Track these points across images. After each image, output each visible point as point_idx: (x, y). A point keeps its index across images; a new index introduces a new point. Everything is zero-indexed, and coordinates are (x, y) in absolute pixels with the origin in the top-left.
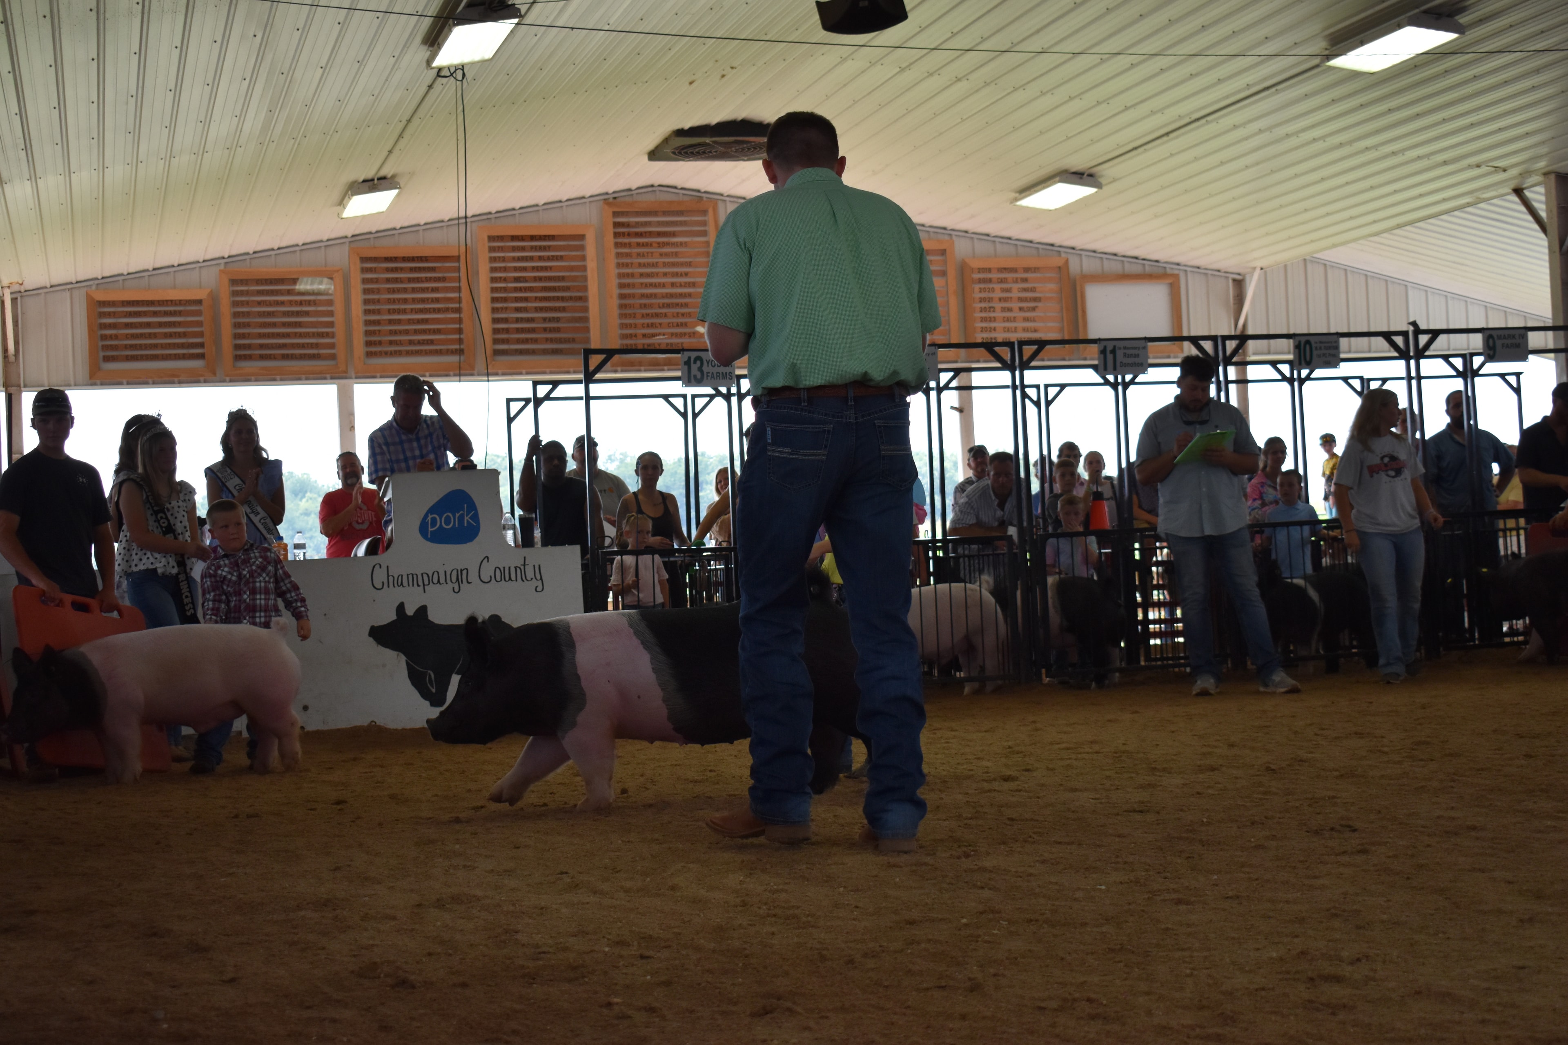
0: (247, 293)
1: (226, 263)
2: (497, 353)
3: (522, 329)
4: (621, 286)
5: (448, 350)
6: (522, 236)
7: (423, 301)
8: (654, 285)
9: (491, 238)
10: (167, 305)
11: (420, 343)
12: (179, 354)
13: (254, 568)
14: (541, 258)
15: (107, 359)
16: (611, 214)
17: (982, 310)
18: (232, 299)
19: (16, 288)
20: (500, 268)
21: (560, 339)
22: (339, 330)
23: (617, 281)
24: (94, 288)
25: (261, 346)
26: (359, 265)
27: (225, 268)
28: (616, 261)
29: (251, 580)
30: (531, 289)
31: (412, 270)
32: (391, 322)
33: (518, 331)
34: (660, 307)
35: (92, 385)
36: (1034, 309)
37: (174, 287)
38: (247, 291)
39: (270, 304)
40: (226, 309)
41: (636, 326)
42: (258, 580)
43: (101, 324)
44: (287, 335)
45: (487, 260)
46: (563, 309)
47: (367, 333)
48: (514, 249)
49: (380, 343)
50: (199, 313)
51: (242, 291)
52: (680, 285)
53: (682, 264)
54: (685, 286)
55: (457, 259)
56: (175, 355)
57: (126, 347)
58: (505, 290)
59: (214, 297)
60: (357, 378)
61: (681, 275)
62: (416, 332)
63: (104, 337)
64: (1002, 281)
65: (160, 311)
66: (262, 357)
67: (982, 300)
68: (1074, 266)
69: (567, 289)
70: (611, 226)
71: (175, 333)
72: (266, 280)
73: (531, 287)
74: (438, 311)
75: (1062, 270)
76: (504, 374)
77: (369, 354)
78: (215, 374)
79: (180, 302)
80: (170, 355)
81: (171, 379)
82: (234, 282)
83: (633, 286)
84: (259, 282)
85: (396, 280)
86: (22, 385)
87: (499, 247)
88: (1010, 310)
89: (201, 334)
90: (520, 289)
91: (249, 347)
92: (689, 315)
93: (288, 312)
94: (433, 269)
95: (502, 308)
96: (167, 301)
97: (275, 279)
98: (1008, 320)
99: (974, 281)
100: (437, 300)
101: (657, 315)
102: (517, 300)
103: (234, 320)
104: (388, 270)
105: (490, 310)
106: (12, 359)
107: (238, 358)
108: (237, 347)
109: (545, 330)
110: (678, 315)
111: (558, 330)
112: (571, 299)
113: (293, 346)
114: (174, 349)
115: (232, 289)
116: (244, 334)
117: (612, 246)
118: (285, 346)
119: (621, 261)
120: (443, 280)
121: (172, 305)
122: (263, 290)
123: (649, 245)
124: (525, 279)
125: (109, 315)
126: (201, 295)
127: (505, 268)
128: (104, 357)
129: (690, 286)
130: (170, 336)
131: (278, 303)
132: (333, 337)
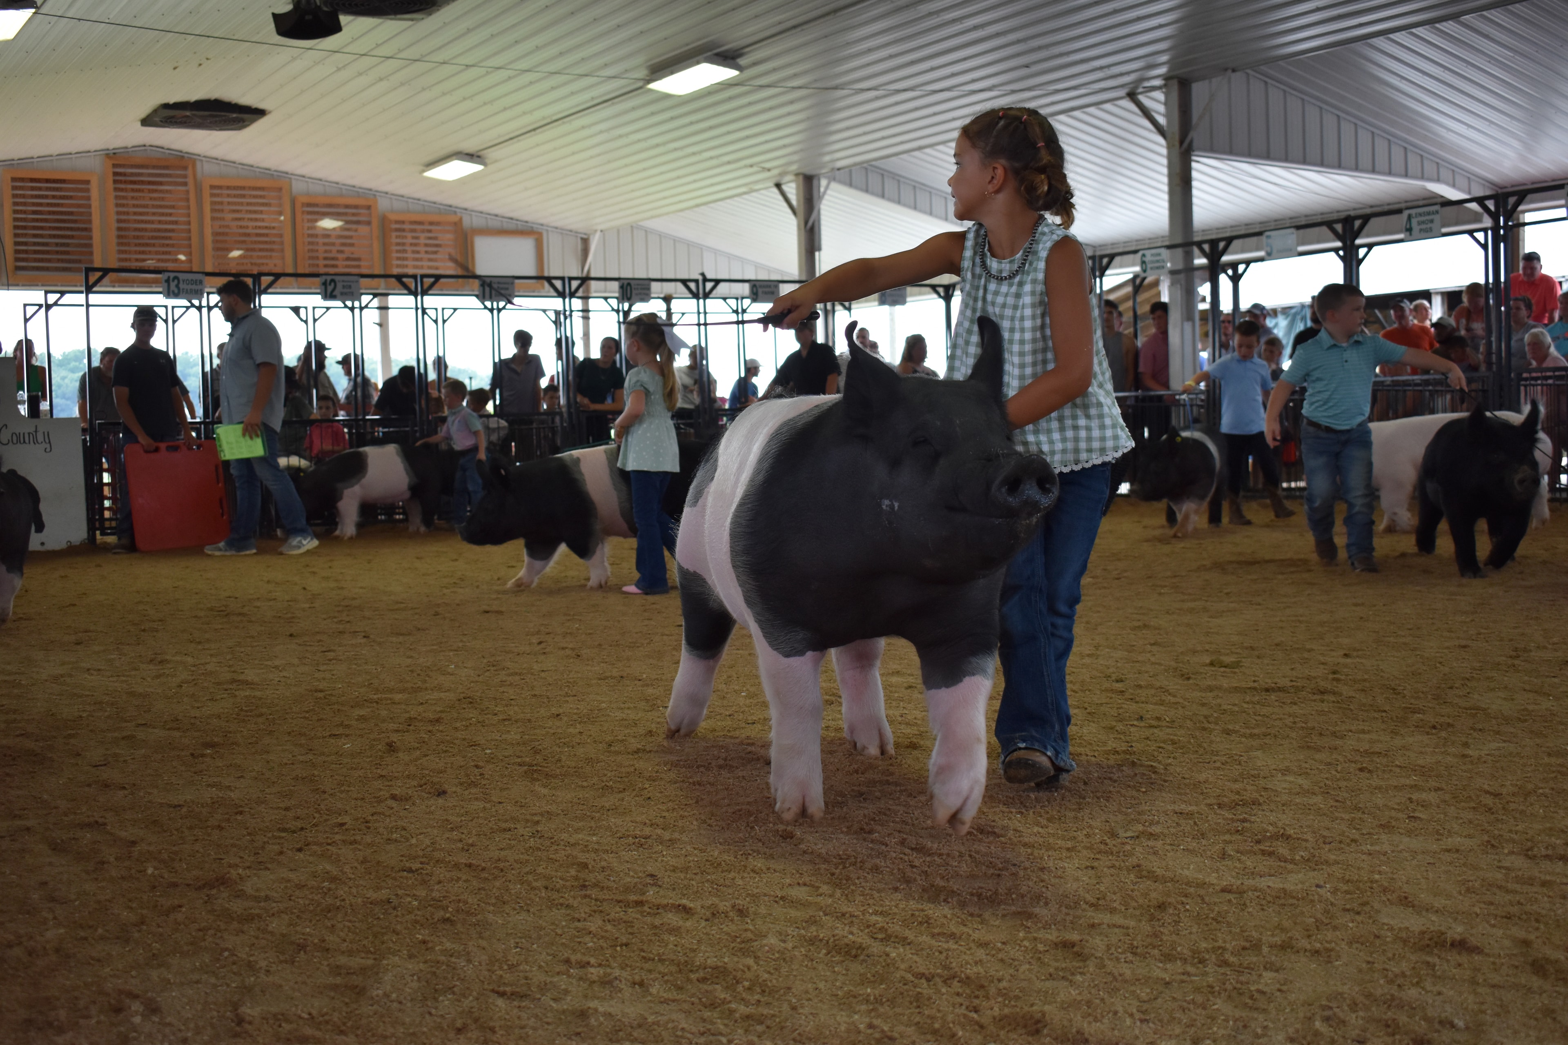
2: (18, 268)
3: (39, 251)
4: (119, 221)
6: (39, 179)
8: (145, 222)
9: (14, 179)
14: (54, 197)
16: (111, 165)
17: (398, 251)
20: (21, 203)
21: (69, 260)
23: (115, 217)
28: (115, 201)
30: (46, 220)
33: (36, 252)
34: (149, 239)
36: (436, 253)
41: (130, 252)
45: (10, 196)
46: (72, 237)
48: (33, 189)
52: (166, 223)
53: (167, 207)
54: (169, 223)
58: (25, 220)
61: (167, 215)
64: (413, 231)
67: (398, 244)
68: (467, 222)
69: (75, 221)
70: (111, 174)
75: (458, 224)
76: (22, 285)
83: (128, 221)
87: (20, 187)
88: (418, 252)
90: (37, 220)
92: (173, 246)
95: (22, 234)
98: (417, 259)
99: (392, 230)
101: (147, 245)
102: (34, 228)
105: (12, 235)
109: (57, 252)
110: (163, 245)
111: (67, 253)
112: (78, 229)
117: (112, 190)
119: (119, 202)
123: (141, 191)
124: (41, 213)
127: (25, 203)
129: (173, 224)
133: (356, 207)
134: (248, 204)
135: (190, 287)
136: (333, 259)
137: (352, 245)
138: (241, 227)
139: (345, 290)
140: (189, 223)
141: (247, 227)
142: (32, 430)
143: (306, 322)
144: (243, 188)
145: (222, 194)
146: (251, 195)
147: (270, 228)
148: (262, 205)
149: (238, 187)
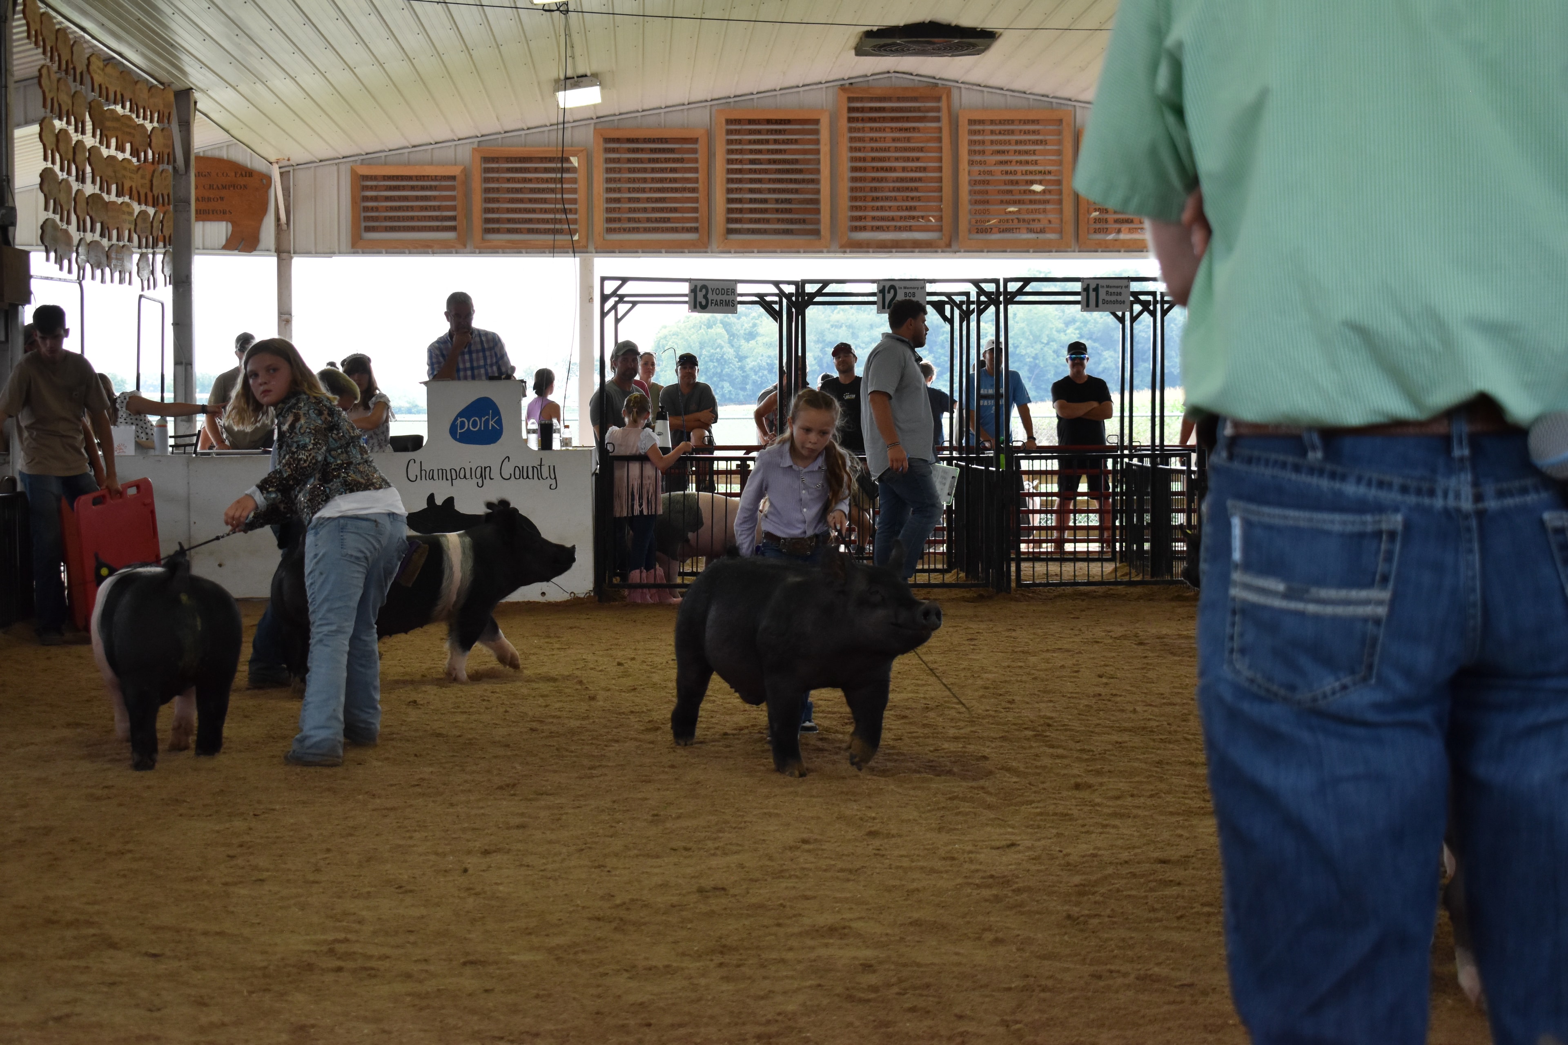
0: (498, 170)
1: (479, 142)
2: (730, 231)
3: (755, 209)
4: (854, 169)
5: (683, 228)
6: (759, 120)
7: (661, 180)
8: (886, 170)
9: (729, 122)
10: (424, 180)
11: (657, 220)
12: (433, 226)
14: (776, 142)
15: (368, 229)
16: (845, 100)
18: (484, 175)
19: (286, 163)
20: (737, 150)
21: (791, 219)
22: (581, 206)
23: (850, 164)
24: (359, 162)
25: (509, 221)
26: (602, 145)
27: (479, 146)
28: (849, 145)
30: (766, 171)
31: (653, 151)
32: (630, 200)
33: (752, 211)
34: (890, 191)
35: (354, 252)
37: (431, 163)
38: (498, 168)
39: (518, 181)
40: (477, 185)
41: (865, 209)
43: (363, 197)
44: (533, 211)
45: (724, 143)
46: (797, 191)
47: (608, 210)
48: (751, 132)
49: (619, 220)
50: (453, 188)
51: (492, 168)
52: (912, 170)
53: (913, 150)
54: (916, 171)
55: (695, 141)
56: (430, 227)
57: (386, 219)
58: (740, 171)
59: (466, 173)
60: (597, 252)
61: (913, 160)
62: (654, 210)
63: (366, 209)
65: (417, 186)
66: (510, 231)
69: (800, 171)
70: (846, 110)
71: (430, 206)
72: (516, 158)
73: (765, 169)
74: (676, 190)
76: (735, 252)
77: (609, 230)
78: (465, 245)
79: (435, 178)
80: (425, 227)
81: (426, 250)
82: (486, 160)
83: (864, 169)
84: (509, 159)
85: (636, 160)
86: (292, 251)
87: (736, 130)
89: (454, 208)
90: (755, 171)
91: (498, 221)
92: (919, 199)
93: (535, 188)
94: (672, 151)
95: (736, 189)
96: (424, 176)
97: (524, 158)
100: (675, 180)
101: (887, 199)
102: (752, 181)
103: (484, 196)
104: (630, 151)
105: (724, 191)
106: (285, 227)
107: (488, 231)
108: (487, 220)
109: (777, 211)
110: (907, 199)
111: (790, 211)
112: (803, 181)
113: (539, 221)
114: (429, 221)
115: (484, 166)
116: (493, 209)
117: (845, 130)
118: (530, 221)
119: (854, 145)
120: (681, 160)
121: (428, 180)
122: (512, 168)
123: (883, 130)
124: (759, 162)
125: (371, 188)
126: (455, 171)
127: (741, 150)
128: (365, 227)
129: (920, 171)
130: (425, 208)
131: (525, 180)
132: (576, 213)
134: (1018, 142)
138: (1007, 173)
140: (940, 169)
141: (1015, 172)
142: (536, 463)
144: (1011, 122)
145: (983, 131)
146: (1020, 131)
147: (1045, 173)
148: (1036, 142)
149: (1005, 120)
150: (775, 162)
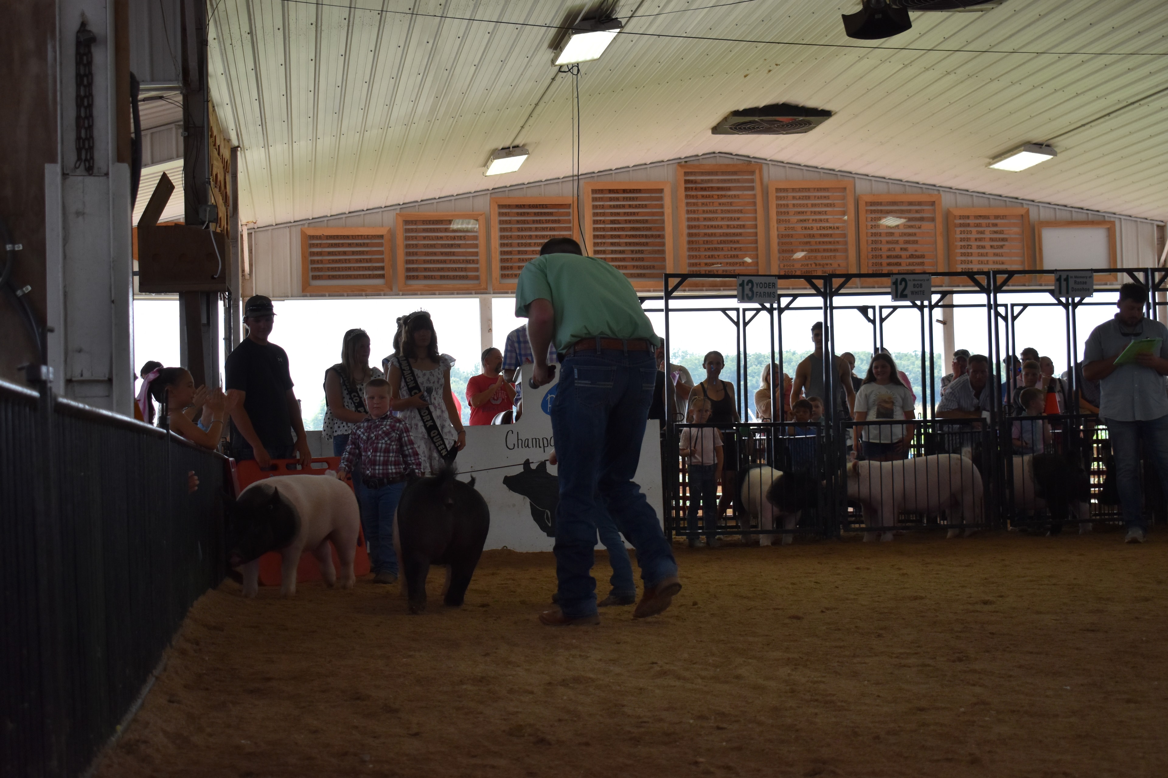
0: (416, 230)
1: (401, 208)
3: (616, 258)
4: (690, 227)
6: (617, 190)
8: (715, 227)
9: (594, 191)
10: (358, 239)
12: (366, 275)
13: (380, 432)
14: (630, 206)
15: (315, 278)
16: (683, 174)
17: (962, 247)
18: (405, 235)
19: (251, 226)
20: (601, 213)
21: (644, 266)
22: (482, 258)
23: (687, 223)
24: (306, 226)
25: (426, 269)
26: (497, 210)
27: (400, 211)
29: (376, 441)
30: (623, 229)
31: (536, 214)
32: (519, 252)
34: (718, 243)
35: (303, 296)
36: (1002, 247)
37: (364, 226)
38: (416, 229)
39: (432, 238)
40: (400, 242)
41: (700, 257)
42: (380, 442)
43: (311, 252)
44: (445, 262)
45: (591, 207)
46: (647, 244)
47: (502, 260)
48: (611, 199)
49: (512, 268)
50: (381, 245)
51: (412, 229)
52: (734, 227)
53: (735, 211)
54: (737, 228)
55: (568, 206)
56: (363, 275)
57: (329, 269)
58: (604, 229)
59: (392, 233)
60: (494, 293)
61: (735, 219)
63: (313, 262)
64: (978, 225)
65: (353, 243)
66: (426, 278)
67: (962, 240)
68: (1033, 214)
69: (650, 229)
70: (683, 182)
71: (364, 259)
72: (430, 221)
73: (623, 227)
75: (1024, 217)
77: (503, 276)
78: (391, 289)
79: (368, 237)
80: (360, 275)
81: (360, 293)
82: (407, 222)
83: (698, 227)
84: (424, 222)
85: (524, 222)
87: (599, 198)
88: (983, 247)
89: (382, 260)
90: (615, 229)
91: (416, 270)
92: (740, 249)
93: (445, 244)
94: (551, 214)
95: (601, 243)
96: (358, 236)
97: (436, 221)
98: (982, 255)
99: (956, 226)
101: (716, 249)
102: (612, 237)
103: (406, 250)
104: (518, 214)
105: (592, 244)
106: (247, 277)
107: (408, 278)
108: (408, 270)
109: (633, 259)
110: (731, 249)
111: (642, 260)
112: (652, 236)
113: (449, 269)
114: (363, 270)
115: (405, 227)
116: (413, 260)
117: (683, 198)
118: (442, 269)
119: (690, 208)
120: (558, 221)
121: (362, 239)
122: (427, 229)
123: (711, 197)
124: (618, 222)
125: (317, 245)
126: (382, 231)
127: (604, 213)
128: (313, 276)
129: (741, 228)
130: (360, 261)
131: (438, 238)
132: (477, 263)
133: (920, 203)
134: (813, 205)
135: (763, 290)
136: (897, 257)
137: (916, 242)
138: (806, 228)
139: (916, 289)
140: (756, 227)
141: (812, 228)
143: (873, 322)
144: (808, 190)
145: (787, 197)
146: (815, 196)
147: (834, 228)
148: (827, 205)
149: (803, 189)
150: (630, 222)
